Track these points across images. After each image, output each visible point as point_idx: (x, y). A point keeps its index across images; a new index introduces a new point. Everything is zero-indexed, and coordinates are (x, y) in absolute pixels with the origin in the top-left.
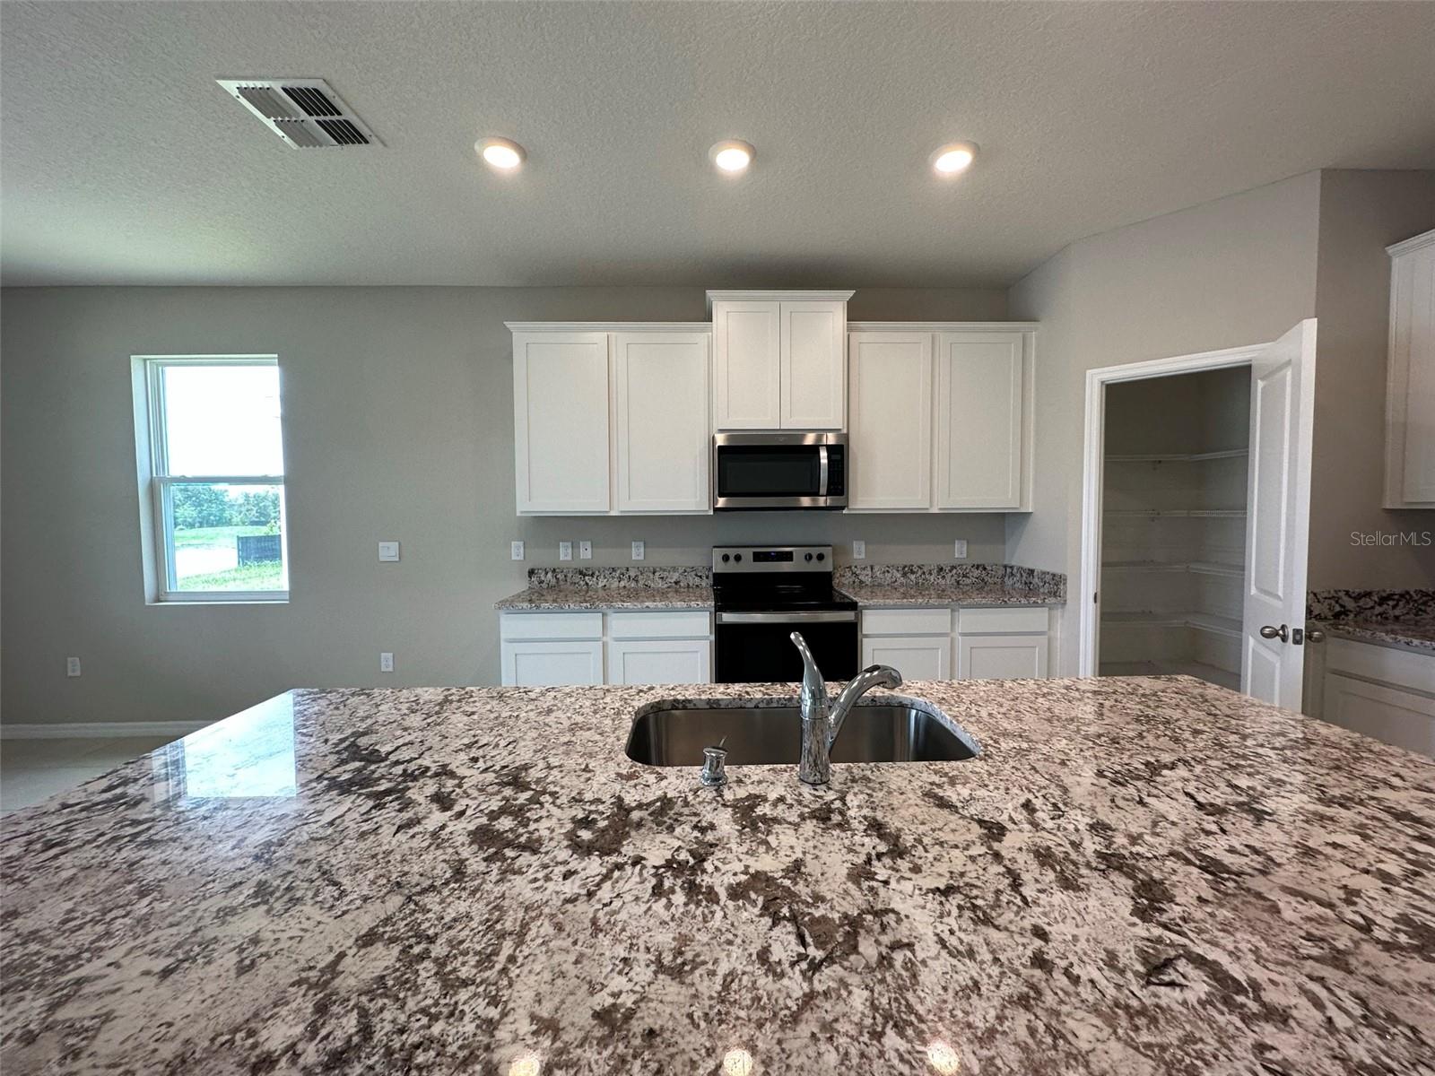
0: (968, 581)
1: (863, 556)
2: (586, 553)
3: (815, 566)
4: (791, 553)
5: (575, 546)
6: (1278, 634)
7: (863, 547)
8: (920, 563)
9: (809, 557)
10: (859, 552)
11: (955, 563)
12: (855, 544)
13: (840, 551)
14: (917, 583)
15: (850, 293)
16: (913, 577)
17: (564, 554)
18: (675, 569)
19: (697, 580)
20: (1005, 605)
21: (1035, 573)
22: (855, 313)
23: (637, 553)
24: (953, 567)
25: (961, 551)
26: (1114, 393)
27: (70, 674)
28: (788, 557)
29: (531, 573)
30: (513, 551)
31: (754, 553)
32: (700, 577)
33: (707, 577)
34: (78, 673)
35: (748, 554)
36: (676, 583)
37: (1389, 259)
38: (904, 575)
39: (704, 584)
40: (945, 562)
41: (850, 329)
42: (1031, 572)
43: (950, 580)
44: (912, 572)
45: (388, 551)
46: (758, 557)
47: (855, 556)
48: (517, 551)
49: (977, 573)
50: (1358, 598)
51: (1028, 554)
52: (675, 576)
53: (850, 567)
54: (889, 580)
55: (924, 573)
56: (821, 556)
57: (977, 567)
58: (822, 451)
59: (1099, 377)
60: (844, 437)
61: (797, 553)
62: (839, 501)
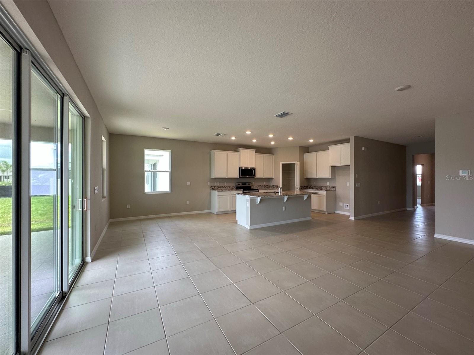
2: (218, 184)
3: (249, 186)
5: (217, 183)
6: (298, 189)
9: (248, 184)
10: (253, 183)
13: (252, 183)
17: (215, 184)
22: (256, 152)
23: (226, 184)
24: (264, 186)
25: (265, 183)
26: (283, 164)
27: (128, 208)
28: (246, 184)
29: (211, 187)
30: (208, 184)
34: (129, 208)
35: (241, 184)
37: (304, 155)
38: (259, 187)
39: (235, 188)
41: (255, 154)
42: (274, 186)
45: (189, 184)
46: (242, 184)
48: (209, 184)
49: (267, 186)
50: (303, 186)
51: (272, 183)
52: (231, 187)
53: (253, 186)
54: (257, 187)
56: (250, 184)
57: (267, 185)
58: (253, 170)
59: (281, 163)
60: (255, 168)
61: (247, 184)
62: (254, 176)
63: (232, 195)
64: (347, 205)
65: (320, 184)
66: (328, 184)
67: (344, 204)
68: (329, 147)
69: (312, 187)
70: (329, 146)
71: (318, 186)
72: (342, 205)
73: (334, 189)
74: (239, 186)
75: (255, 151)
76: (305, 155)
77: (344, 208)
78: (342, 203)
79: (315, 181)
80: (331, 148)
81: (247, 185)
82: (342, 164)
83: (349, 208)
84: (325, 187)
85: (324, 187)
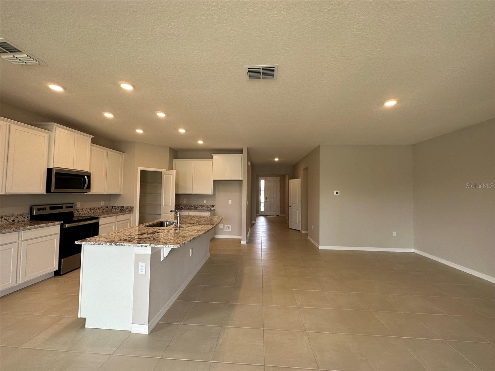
0: (105, 211)
1: (80, 206)
3: (69, 210)
4: (62, 206)
6: (171, 211)
7: (80, 203)
8: (94, 207)
9: (67, 207)
10: (79, 205)
11: (102, 207)
12: (78, 203)
13: (76, 205)
14: (93, 213)
15: (93, 137)
16: (92, 211)
18: (13, 216)
19: (23, 219)
20: (125, 214)
21: (124, 207)
24: (102, 208)
25: (103, 203)
26: (141, 172)
28: (61, 208)
31: (50, 207)
32: (25, 217)
33: (28, 217)
35: (48, 207)
36: (13, 221)
38: (91, 211)
39: (26, 220)
40: (100, 206)
41: (91, 145)
42: (123, 207)
43: (101, 211)
44: (92, 210)
46: (51, 208)
47: (78, 206)
51: (119, 203)
52: (13, 218)
53: (77, 210)
54: (87, 212)
55: (95, 210)
56: (72, 207)
57: (106, 207)
58: (86, 177)
59: (140, 169)
60: (91, 173)
61: (64, 206)
62: (87, 190)
63: (23, 241)
64: (228, 227)
65: (193, 202)
66: (205, 202)
67: (225, 226)
68: (212, 156)
69: (181, 206)
70: (212, 154)
71: (190, 205)
72: (223, 228)
73: (213, 208)
74: (42, 212)
75: (92, 139)
76: (174, 161)
77: (225, 230)
78: (223, 225)
79: (185, 199)
80: (216, 157)
81: (64, 210)
82: (229, 179)
83: (230, 230)
84: (201, 206)
85: (199, 205)
